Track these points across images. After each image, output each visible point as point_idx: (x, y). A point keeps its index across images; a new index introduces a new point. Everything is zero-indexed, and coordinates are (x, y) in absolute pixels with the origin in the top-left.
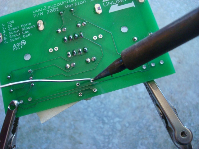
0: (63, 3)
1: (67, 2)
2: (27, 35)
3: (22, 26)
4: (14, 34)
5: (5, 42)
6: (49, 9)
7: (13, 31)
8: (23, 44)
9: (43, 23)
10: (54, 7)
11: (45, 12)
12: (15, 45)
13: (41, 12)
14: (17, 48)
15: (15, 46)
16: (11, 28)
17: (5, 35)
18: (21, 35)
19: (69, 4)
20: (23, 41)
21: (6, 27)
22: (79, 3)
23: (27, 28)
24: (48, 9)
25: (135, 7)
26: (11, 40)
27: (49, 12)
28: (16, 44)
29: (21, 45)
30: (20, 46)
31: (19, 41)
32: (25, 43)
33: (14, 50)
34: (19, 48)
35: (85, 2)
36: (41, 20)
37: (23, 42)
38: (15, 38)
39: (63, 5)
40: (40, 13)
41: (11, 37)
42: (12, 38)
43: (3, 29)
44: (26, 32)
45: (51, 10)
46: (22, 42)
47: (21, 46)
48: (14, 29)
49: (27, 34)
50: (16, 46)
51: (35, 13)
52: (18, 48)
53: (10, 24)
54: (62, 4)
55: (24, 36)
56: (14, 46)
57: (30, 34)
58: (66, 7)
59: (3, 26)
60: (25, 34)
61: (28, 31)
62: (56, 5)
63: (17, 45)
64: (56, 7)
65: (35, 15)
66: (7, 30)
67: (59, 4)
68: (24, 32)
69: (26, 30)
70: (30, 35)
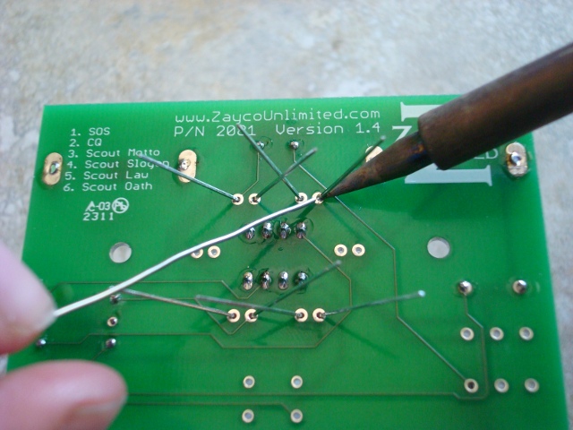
0: (274, 116)
1: (285, 117)
2: (140, 184)
3: (132, 153)
4: (100, 171)
5: (66, 188)
6: (226, 124)
7: (101, 159)
8: (118, 209)
9: (197, 162)
10: (243, 122)
11: (211, 129)
12: (92, 204)
13: (200, 125)
14: (97, 217)
15: (92, 208)
16: (95, 148)
17: (70, 164)
18: (122, 180)
19: (290, 123)
20: (120, 201)
21: (82, 141)
22: (322, 131)
23: (144, 165)
24: (222, 123)
25: (490, 183)
26: (87, 188)
27: (225, 132)
28: (96, 204)
29: (111, 210)
30: (107, 213)
31: (110, 197)
32: (125, 209)
33: (85, 219)
34: (103, 219)
35: (339, 129)
36: (194, 150)
37: (121, 204)
38: (99, 182)
39: (272, 124)
40: (195, 128)
41: (87, 176)
42: (91, 182)
43: (71, 145)
44: (138, 176)
45: (230, 129)
46: (116, 201)
47: (111, 214)
48: (105, 154)
49: (140, 181)
50: (97, 210)
51: (179, 124)
52: (100, 216)
53: (95, 137)
54: (268, 117)
55: (129, 186)
56: (89, 208)
57: (147, 184)
58: (280, 130)
59: (73, 137)
60: (135, 181)
61: (145, 175)
62: (251, 117)
63: (99, 206)
64: (247, 124)
65: (179, 130)
66: (81, 150)
67: (259, 117)
68: (133, 171)
69: (140, 170)
70: (149, 186)
